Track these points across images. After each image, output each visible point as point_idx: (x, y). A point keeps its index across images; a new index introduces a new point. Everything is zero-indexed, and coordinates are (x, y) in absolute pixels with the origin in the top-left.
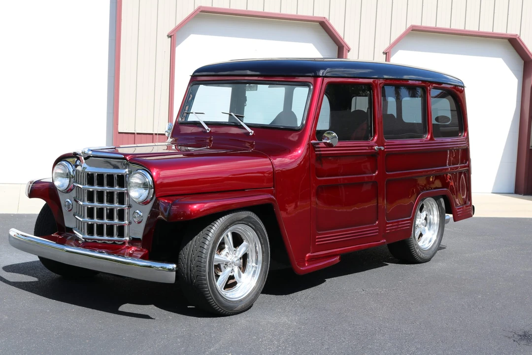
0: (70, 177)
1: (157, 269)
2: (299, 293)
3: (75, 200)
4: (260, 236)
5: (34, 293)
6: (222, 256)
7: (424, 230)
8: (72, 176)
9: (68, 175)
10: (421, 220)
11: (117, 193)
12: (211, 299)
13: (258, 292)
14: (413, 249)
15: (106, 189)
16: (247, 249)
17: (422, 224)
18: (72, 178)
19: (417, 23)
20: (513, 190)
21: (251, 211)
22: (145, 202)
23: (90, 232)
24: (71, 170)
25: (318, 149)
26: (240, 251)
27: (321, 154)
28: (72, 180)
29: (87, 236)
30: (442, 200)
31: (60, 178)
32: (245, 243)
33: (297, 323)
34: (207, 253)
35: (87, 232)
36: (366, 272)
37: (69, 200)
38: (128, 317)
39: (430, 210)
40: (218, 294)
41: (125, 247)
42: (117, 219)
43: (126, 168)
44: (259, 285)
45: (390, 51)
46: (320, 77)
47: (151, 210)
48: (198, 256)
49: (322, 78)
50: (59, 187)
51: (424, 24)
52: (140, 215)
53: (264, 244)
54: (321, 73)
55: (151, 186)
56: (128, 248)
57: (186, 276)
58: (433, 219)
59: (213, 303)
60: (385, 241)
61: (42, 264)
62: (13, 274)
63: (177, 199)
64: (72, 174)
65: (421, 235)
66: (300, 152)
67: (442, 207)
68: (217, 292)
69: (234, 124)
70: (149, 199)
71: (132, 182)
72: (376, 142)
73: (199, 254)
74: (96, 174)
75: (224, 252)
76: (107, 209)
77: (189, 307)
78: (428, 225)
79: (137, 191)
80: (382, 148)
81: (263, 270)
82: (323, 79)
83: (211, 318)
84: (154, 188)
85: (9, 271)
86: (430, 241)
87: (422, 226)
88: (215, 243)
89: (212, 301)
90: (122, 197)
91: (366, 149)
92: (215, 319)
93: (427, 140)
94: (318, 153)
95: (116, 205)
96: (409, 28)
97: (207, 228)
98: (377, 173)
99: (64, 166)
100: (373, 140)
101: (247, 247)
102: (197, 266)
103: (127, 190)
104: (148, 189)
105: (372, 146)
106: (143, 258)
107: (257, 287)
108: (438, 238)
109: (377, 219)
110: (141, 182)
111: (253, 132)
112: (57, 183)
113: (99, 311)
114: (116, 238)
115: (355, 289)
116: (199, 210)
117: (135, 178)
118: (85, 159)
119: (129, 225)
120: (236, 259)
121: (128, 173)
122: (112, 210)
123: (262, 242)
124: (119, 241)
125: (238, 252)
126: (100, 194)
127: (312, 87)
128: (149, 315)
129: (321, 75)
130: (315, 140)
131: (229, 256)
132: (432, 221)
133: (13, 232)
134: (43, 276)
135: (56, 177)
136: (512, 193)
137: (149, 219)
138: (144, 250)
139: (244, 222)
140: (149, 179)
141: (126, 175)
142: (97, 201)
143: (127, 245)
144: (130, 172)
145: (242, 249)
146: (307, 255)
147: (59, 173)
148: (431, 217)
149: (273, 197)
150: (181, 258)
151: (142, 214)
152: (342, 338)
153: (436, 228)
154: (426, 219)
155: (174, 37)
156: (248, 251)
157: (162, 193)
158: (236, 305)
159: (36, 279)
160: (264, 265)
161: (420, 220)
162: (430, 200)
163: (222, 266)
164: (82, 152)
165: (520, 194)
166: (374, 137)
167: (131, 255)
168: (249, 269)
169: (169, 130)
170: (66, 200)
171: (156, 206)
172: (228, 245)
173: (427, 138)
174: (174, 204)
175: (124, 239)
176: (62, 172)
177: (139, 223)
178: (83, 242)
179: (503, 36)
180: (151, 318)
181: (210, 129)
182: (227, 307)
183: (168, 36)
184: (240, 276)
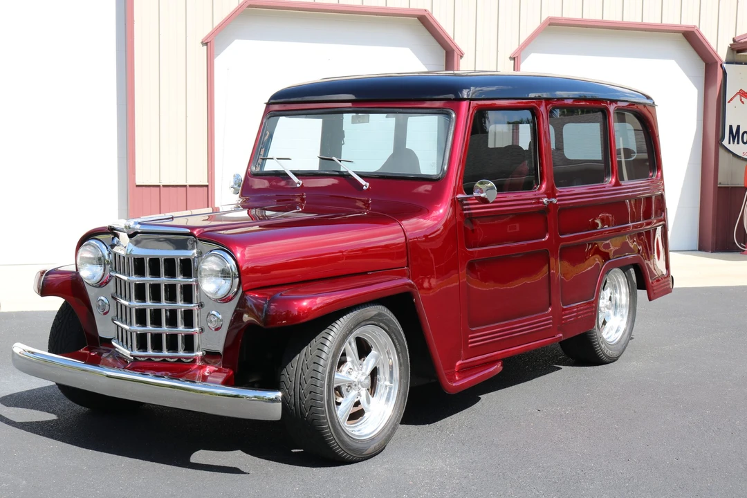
0: (105, 264)
1: (250, 399)
2: (448, 420)
3: (113, 297)
4: (396, 341)
5: (56, 439)
6: (343, 373)
7: (609, 316)
8: (108, 261)
9: (100, 261)
10: (605, 301)
11: (181, 286)
12: (332, 440)
13: (396, 425)
14: (596, 345)
15: (164, 280)
16: (376, 361)
17: (606, 306)
18: (108, 264)
19: (556, 14)
20: (696, 246)
21: (383, 305)
22: (226, 299)
23: (142, 345)
24: (106, 253)
25: (466, 207)
26: (367, 365)
27: (472, 213)
28: (108, 267)
29: (136, 353)
30: (632, 270)
31: (89, 266)
32: (373, 352)
33: (459, 469)
34: (325, 371)
35: (137, 345)
36: (534, 380)
37: (103, 298)
38: (209, 472)
39: (615, 286)
40: (342, 432)
41: (195, 367)
42: (182, 324)
43: (193, 249)
44: (396, 413)
45: (520, 55)
46: (465, 99)
47: (235, 311)
48: (312, 377)
49: (468, 101)
50: (88, 279)
51: (566, 15)
52: (218, 318)
53: (402, 352)
54: (465, 94)
55: (235, 274)
56: (200, 368)
57: (293, 407)
58: (621, 299)
59: (336, 446)
60: (561, 335)
61: (61, 393)
62: (16, 409)
63: (278, 292)
64: (107, 258)
65: (604, 323)
66: (442, 211)
67: (632, 281)
68: (340, 428)
69: (337, 173)
70: (231, 295)
71: (205, 269)
72: (545, 193)
73: (313, 374)
74: (148, 259)
75: (345, 368)
76: (166, 310)
77: (293, 451)
78: (613, 308)
79: (214, 282)
80: (555, 201)
81: (402, 391)
82: (470, 103)
83: (332, 468)
84: (239, 277)
85: (10, 406)
86: (617, 331)
87: (607, 310)
88: (335, 356)
89: (334, 443)
90: (188, 293)
91: (531, 204)
92: (337, 468)
93: (610, 185)
94: (467, 212)
95: (180, 305)
96: (546, 21)
97: (323, 334)
98: (547, 237)
99: (94, 246)
100: (540, 189)
101: (377, 358)
102: (311, 392)
103: (197, 281)
104: (231, 279)
105: (539, 199)
106: (227, 383)
107: (394, 416)
108: (629, 327)
109: (550, 305)
110: (218, 269)
111: (368, 184)
112: (85, 273)
113: (162, 465)
114: (181, 353)
115: (527, 410)
116: (310, 308)
117: (209, 264)
118: (130, 236)
119: (201, 333)
120: (364, 377)
121: (196, 255)
122: (173, 313)
123: (399, 349)
124: (187, 358)
125: (365, 367)
126: (155, 288)
127: (454, 116)
128: (238, 467)
129: (465, 97)
130: (463, 194)
131: (354, 372)
132: (618, 302)
133: (19, 348)
134: (64, 411)
135: (82, 264)
136: (696, 250)
137: (232, 323)
138: (227, 370)
139: (373, 322)
140: (231, 264)
141: (194, 260)
142: (150, 300)
143: (199, 363)
144: (200, 254)
145: (370, 362)
146: (458, 363)
147: (86, 258)
148: (618, 296)
149: (410, 281)
150: (285, 381)
151: (220, 316)
152: (534, 491)
153: (625, 312)
154: (610, 299)
155: (210, 44)
156: (378, 363)
157: (252, 283)
158: (366, 446)
159: (53, 417)
160: (402, 383)
161: (603, 303)
162: (615, 272)
163: (344, 389)
164: (126, 227)
165: (706, 251)
166: (541, 185)
167: (204, 378)
168: (380, 391)
169: (235, 184)
170: (98, 298)
171: (242, 304)
172: (351, 357)
173: (611, 183)
174: (272, 300)
175: (194, 354)
176: (92, 256)
177: (217, 329)
178: (131, 362)
179: (674, 29)
180: (245, 473)
181: (301, 182)
182: (354, 450)
183: (202, 43)
184: (368, 402)
